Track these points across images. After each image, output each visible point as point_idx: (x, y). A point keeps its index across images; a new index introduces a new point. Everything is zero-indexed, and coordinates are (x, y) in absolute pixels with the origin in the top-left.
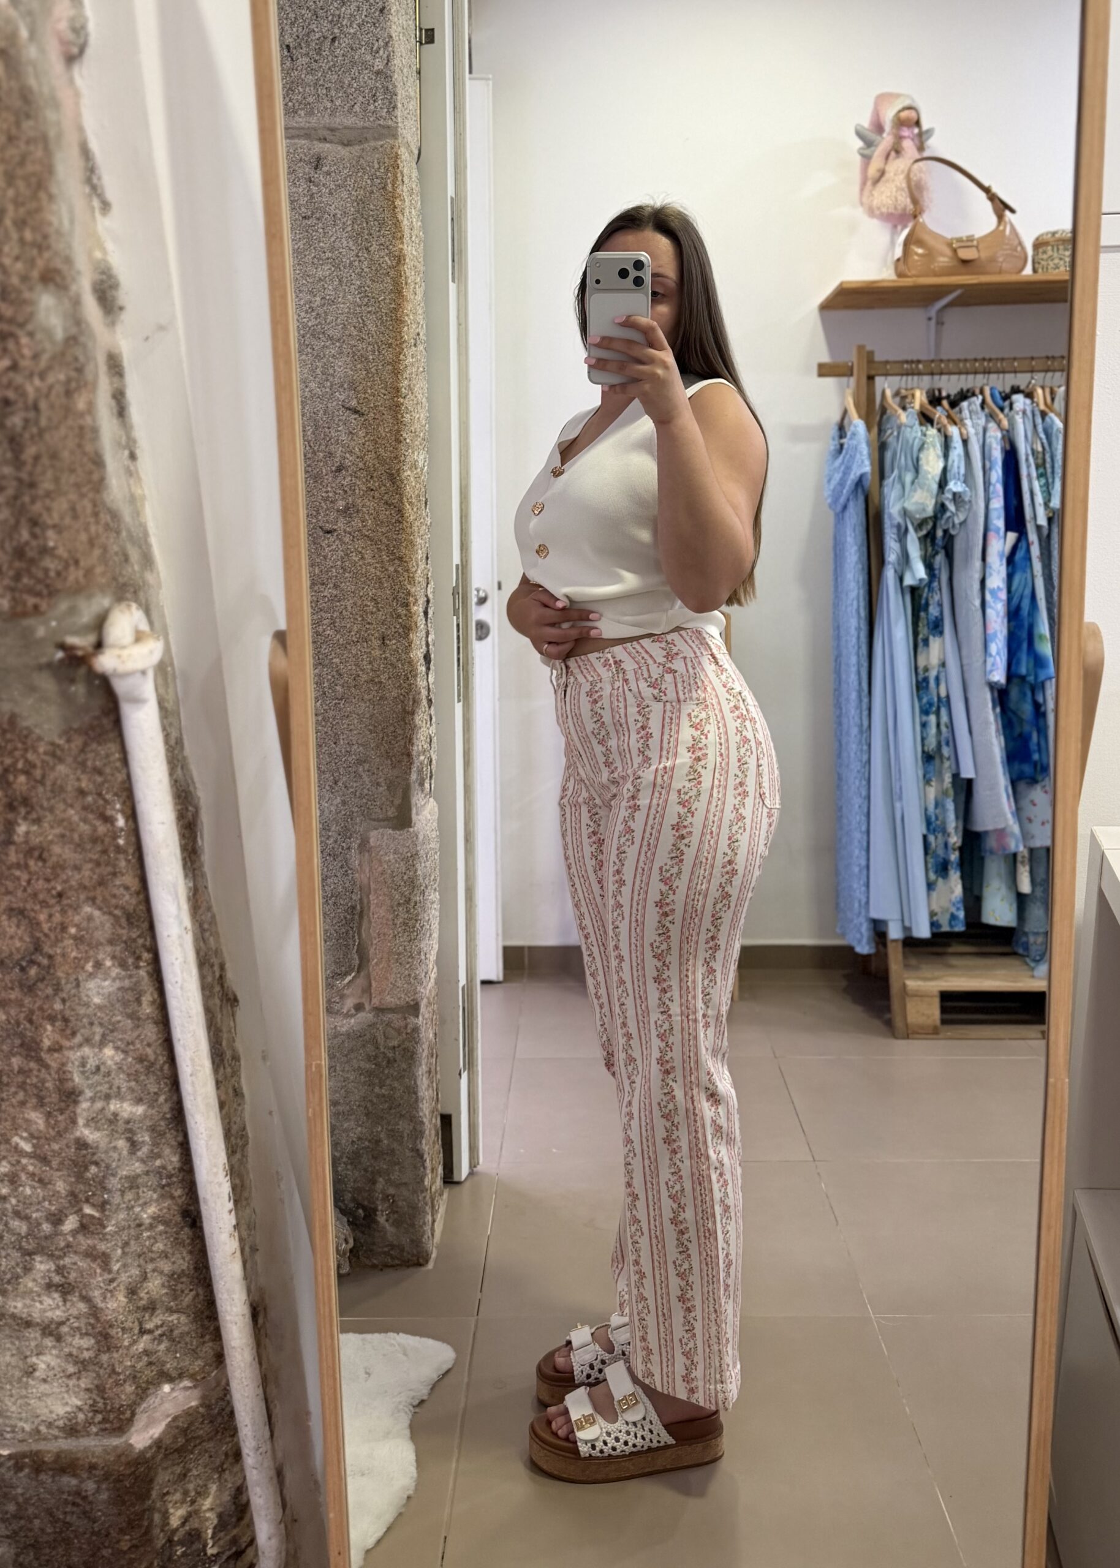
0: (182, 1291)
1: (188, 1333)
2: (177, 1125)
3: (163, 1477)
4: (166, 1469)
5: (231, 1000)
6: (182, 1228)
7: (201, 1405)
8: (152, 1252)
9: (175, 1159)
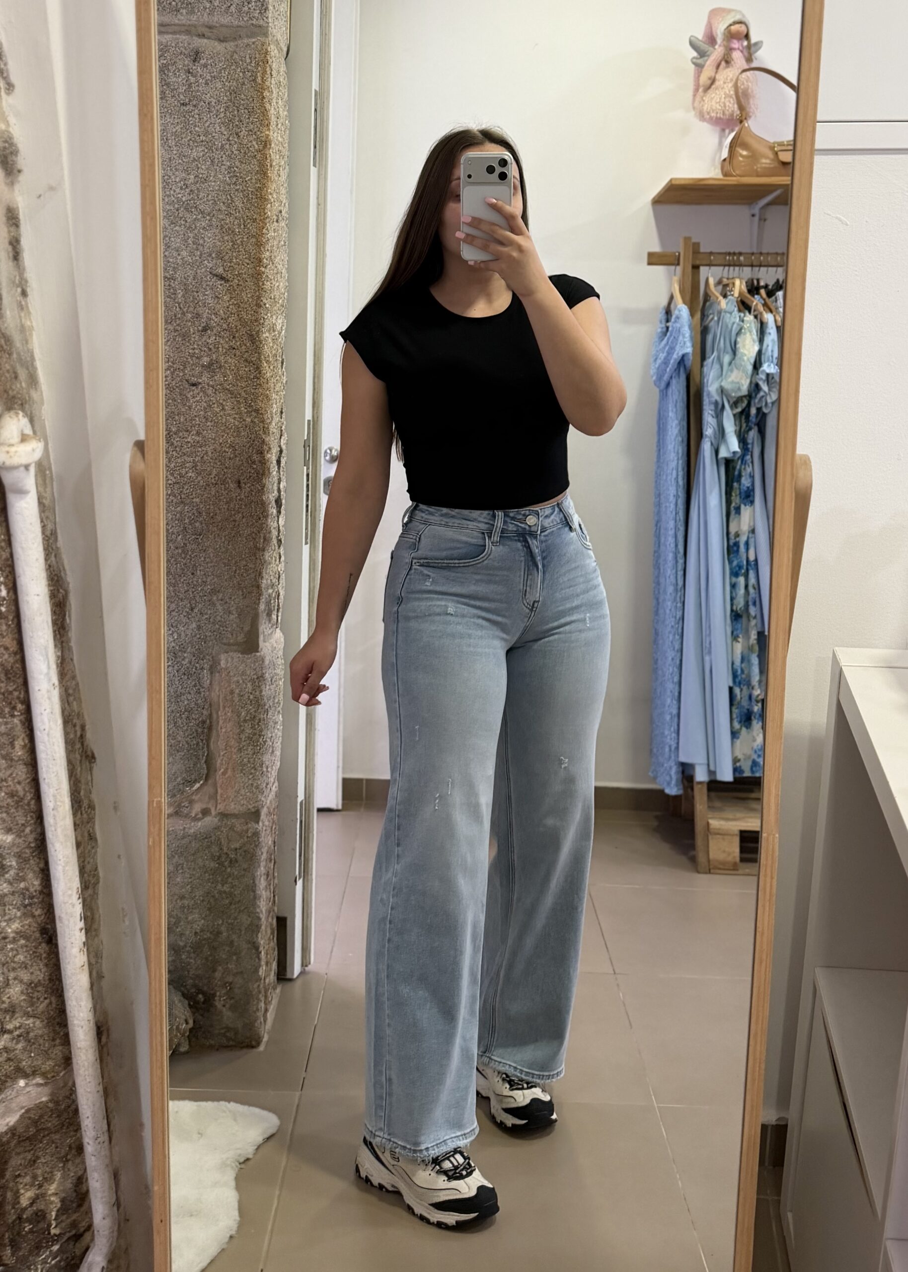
0: (38, 999)
1: (41, 1036)
2: (39, 853)
3: (15, 1161)
4: (18, 1154)
5: (90, 757)
6: (40, 943)
7: (51, 1101)
8: (14, 962)
9: (37, 883)
